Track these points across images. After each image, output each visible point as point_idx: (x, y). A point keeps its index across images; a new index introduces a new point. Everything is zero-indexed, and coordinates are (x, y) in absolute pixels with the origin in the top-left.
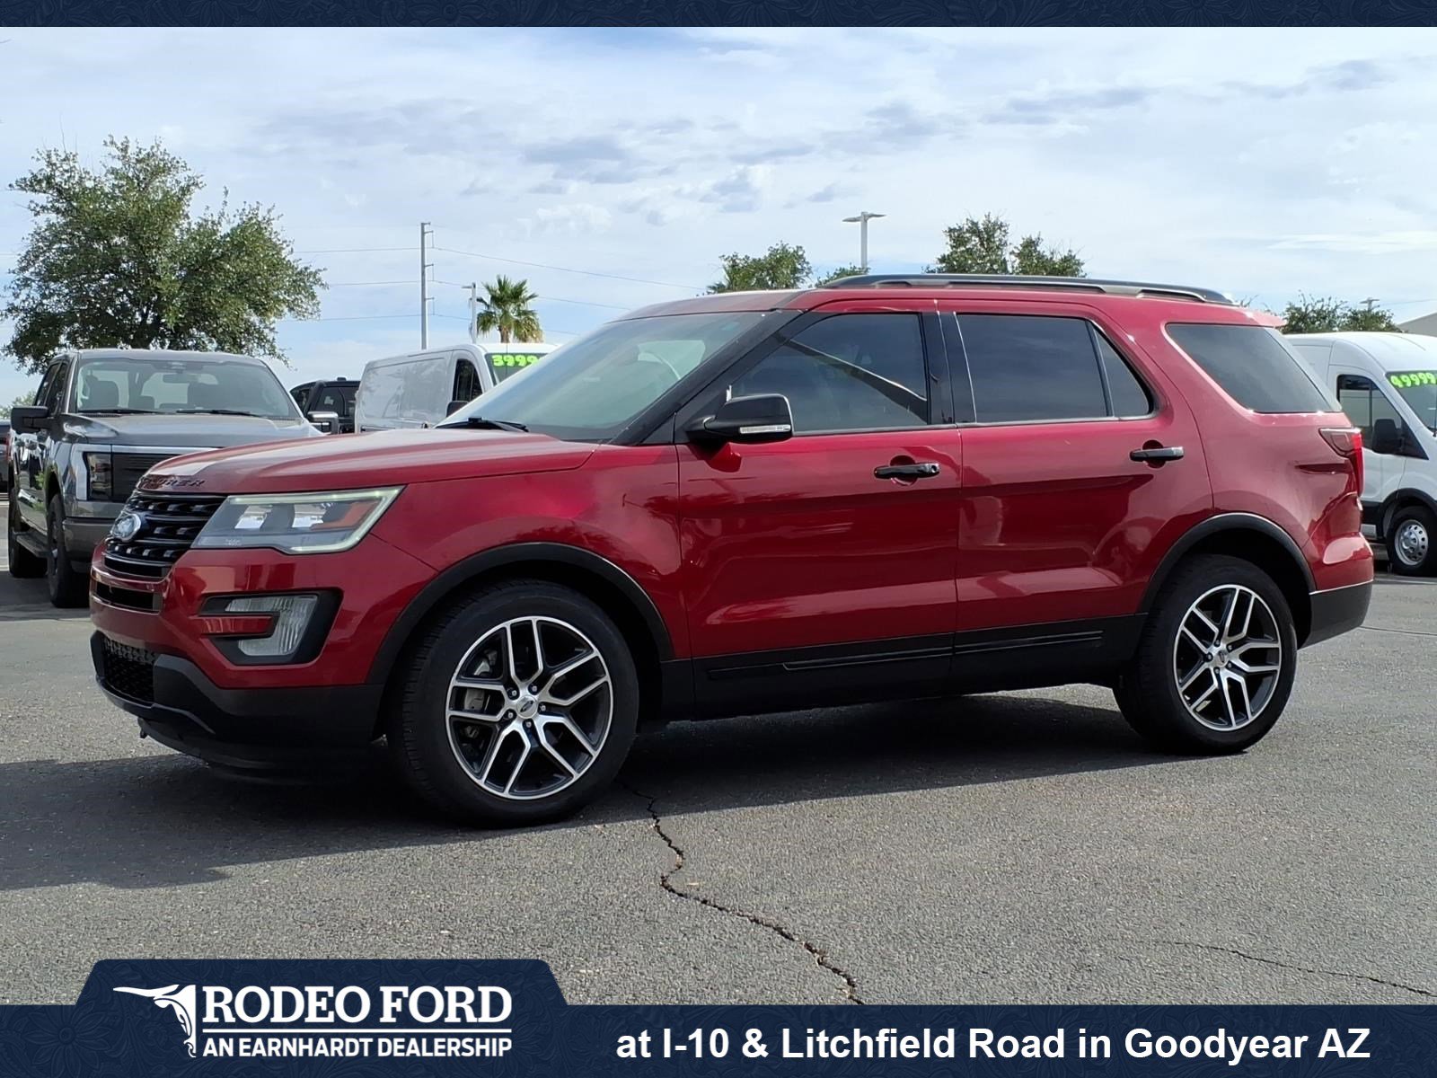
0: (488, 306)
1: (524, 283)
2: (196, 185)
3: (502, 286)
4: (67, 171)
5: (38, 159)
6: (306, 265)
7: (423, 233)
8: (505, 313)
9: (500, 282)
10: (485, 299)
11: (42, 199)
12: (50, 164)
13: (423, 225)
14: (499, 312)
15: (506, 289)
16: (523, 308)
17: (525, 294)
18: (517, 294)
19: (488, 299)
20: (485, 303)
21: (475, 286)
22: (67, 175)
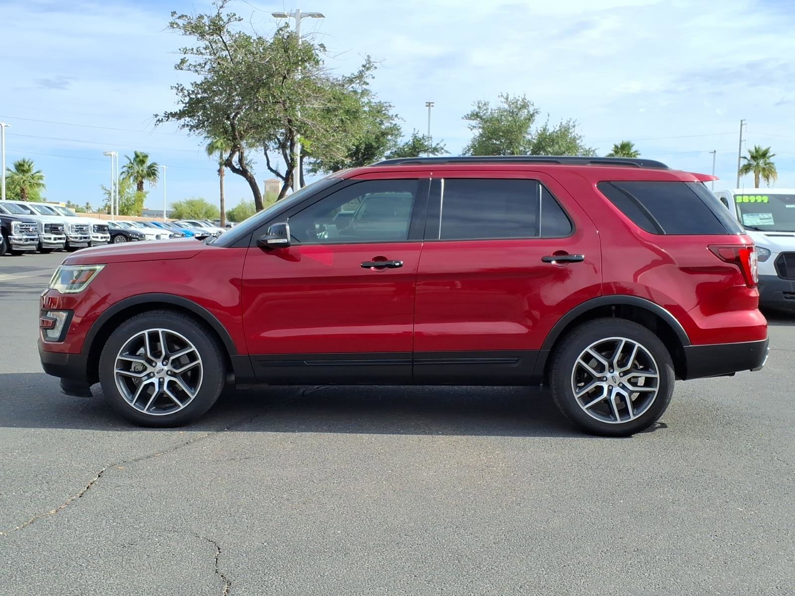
0: (749, 161)
1: (769, 148)
2: (537, 112)
3: (757, 151)
4: (485, 110)
5: (474, 105)
6: (590, 147)
7: (742, 125)
8: (758, 164)
9: (756, 149)
10: (747, 157)
11: (474, 123)
12: (479, 107)
13: (742, 121)
14: (755, 163)
15: (759, 152)
16: (768, 161)
17: (768, 155)
18: (764, 155)
19: (749, 157)
20: (748, 159)
21: (715, 152)
22: (485, 111)
